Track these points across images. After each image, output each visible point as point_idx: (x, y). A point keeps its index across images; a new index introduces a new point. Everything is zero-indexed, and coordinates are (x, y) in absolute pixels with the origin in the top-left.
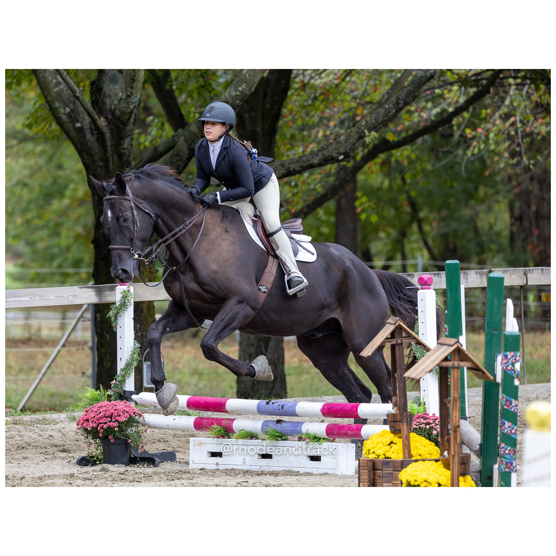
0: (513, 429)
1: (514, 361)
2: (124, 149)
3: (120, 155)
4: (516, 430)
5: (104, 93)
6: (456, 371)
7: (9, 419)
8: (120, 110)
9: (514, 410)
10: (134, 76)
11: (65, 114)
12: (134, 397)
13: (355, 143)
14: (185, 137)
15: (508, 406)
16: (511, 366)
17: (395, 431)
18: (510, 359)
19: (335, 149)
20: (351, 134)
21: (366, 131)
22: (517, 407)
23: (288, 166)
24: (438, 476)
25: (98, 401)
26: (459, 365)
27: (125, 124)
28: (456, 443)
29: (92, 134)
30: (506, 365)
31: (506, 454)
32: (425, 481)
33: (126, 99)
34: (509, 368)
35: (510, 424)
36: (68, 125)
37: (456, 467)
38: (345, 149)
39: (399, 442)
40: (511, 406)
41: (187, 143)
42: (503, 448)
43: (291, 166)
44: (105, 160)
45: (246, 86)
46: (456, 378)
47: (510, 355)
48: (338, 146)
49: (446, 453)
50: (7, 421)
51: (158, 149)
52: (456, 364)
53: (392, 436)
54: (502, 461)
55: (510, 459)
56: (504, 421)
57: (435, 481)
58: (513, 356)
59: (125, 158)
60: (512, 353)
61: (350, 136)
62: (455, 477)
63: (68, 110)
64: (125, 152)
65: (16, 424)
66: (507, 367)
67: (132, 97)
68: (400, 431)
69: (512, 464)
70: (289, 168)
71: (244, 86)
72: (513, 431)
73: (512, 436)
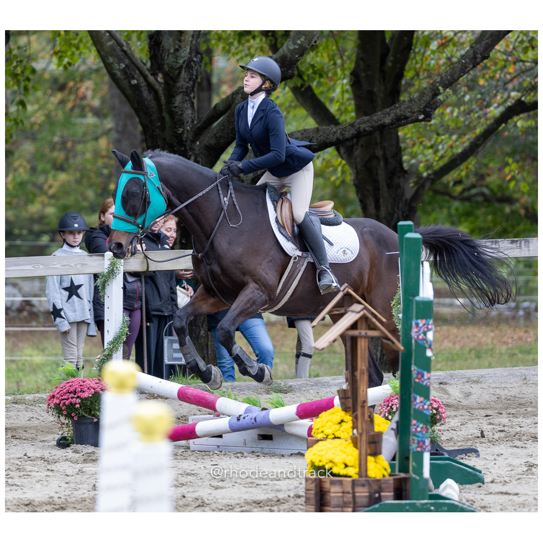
0: (425, 404)
1: (426, 329)
2: (175, 107)
3: (172, 114)
5: (163, 47)
6: (363, 340)
7: (9, 398)
9: (427, 384)
11: (120, 70)
13: (430, 101)
15: (420, 379)
16: (422, 335)
17: (346, 408)
18: (421, 328)
19: (408, 108)
20: (424, 91)
21: (440, 88)
22: (429, 380)
23: (358, 126)
24: (345, 456)
26: (366, 333)
27: (175, 79)
28: (364, 419)
29: (149, 92)
30: (417, 334)
31: (418, 432)
32: (331, 461)
33: (173, 53)
34: (420, 337)
35: (422, 399)
36: (123, 82)
37: (364, 446)
38: (418, 107)
39: (349, 420)
40: (423, 379)
42: (414, 425)
43: (361, 126)
45: (305, 39)
46: (363, 348)
47: (421, 323)
48: (411, 105)
49: (355, 431)
50: (6, 400)
51: (218, 108)
52: (363, 332)
54: (413, 440)
55: (422, 437)
56: (415, 396)
57: (341, 461)
58: (424, 325)
59: (177, 117)
60: (424, 321)
61: (424, 93)
62: (363, 457)
63: (123, 66)
64: (177, 110)
65: (16, 403)
66: (418, 336)
67: (181, 51)
68: (351, 408)
69: (424, 442)
70: (359, 128)
71: (302, 39)
72: (426, 407)
73: (425, 412)
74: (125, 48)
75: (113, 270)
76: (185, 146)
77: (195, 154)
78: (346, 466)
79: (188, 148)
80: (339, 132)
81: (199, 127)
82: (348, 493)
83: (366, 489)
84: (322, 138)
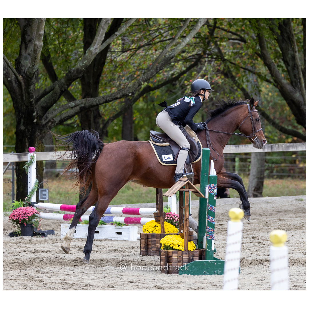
1: (214, 188)
2: (30, 90)
3: (29, 93)
4: (214, 220)
5: (21, 64)
6: (187, 193)
8: (29, 72)
9: (214, 211)
10: (36, 56)
12: (35, 205)
13: (137, 88)
14: (59, 85)
15: (211, 209)
17: (157, 221)
18: (212, 188)
19: (128, 91)
21: (142, 83)
24: (178, 241)
25: (18, 206)
27: (31, 79)
28: (187, 227)
29: (16, 83)
30: (210, 190)
31: (210, 231)
32: (172, 244)
33: (32, 67)
34: (212, 192)
35: (212, 217)
37: (187, 237)
38: (132, 90)
39: (159, 226)
41: (60, 87)
42: (208, 228)
44: (22, 95)
46: (187, 196)
49: (182, 231)
51: (46, 91)
52: (187, 190)
53: (156, 223)
54: (208, 235)
55: (212, 234)
56: (209, 216)
57: (177, 244)
58: (213, 186)
59: (31, 94)
60: (213, 185)
62: (186, 242)
63: (5, 72)
64: (31, 91)
67: (35, 66)
68: (160, 220)
69: (212, 236)
70: (106, 99)
71: (86, 61)
72: (213, 221)
73: (213, 223)
74: (10, 65)
75: (32, 161)
76: (33, 107)
77: (37, 110)
78: (179, 246)
79: (34, 107)
80: (98, 100)
81: (38, 99)
82: (180, 257)
83: (187, 255)
84: (90, 103)
